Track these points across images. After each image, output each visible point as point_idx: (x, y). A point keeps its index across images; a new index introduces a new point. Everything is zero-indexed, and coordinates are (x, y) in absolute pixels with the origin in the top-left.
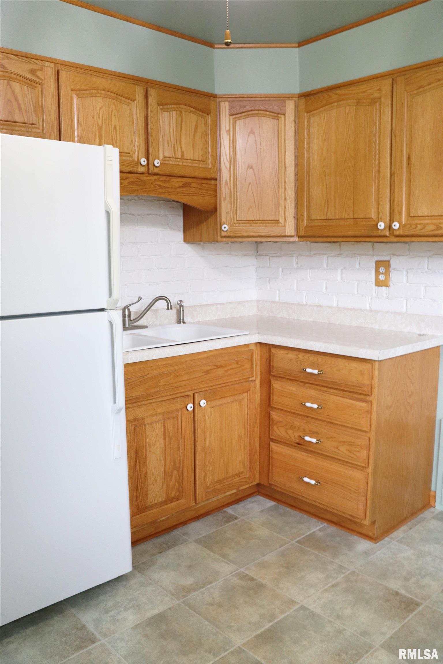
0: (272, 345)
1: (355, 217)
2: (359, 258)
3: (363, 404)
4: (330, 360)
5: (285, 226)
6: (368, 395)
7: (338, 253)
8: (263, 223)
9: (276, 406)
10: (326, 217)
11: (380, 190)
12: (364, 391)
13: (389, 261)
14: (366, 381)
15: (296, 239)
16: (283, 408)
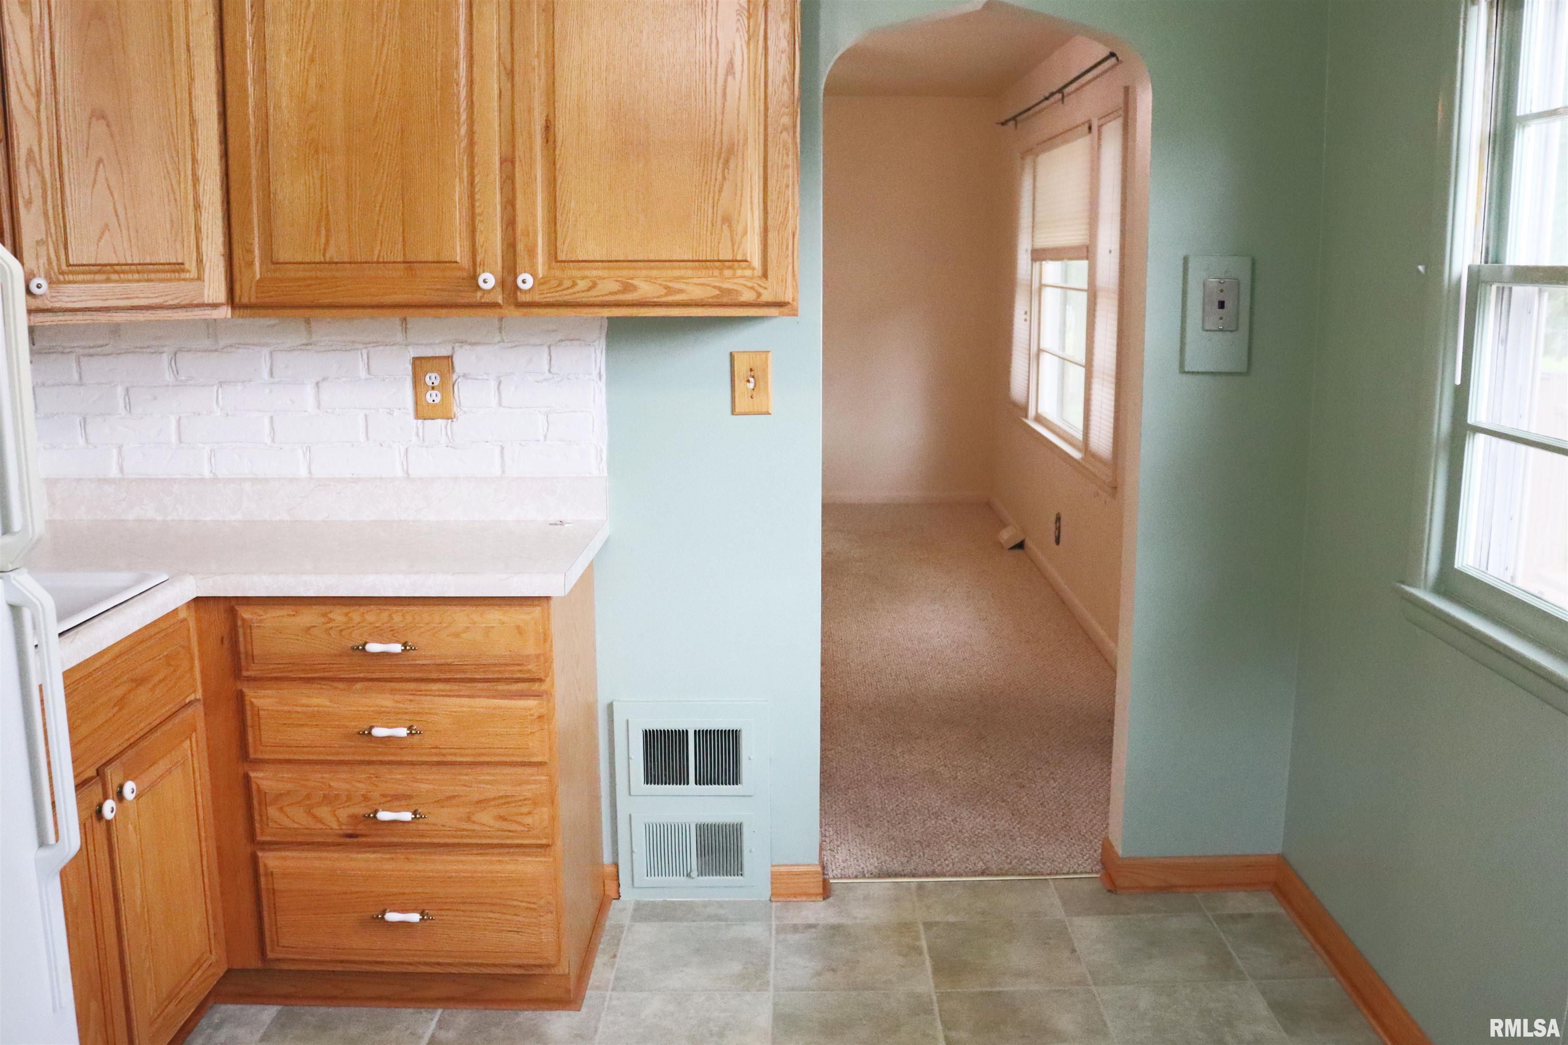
0: (237, 598)
1: (411, 257)
2: (365, 352)
3: (532, 703)
4: (424, 614)
5: (200, 278)
6: (540, 680)
7: (304, 341)
8: (143, 272)
9: (266, 757)
10: (324, 255)
11: (477, 197)
12: (529, 671)
13: (450, 358)
14: (531, 649)
15: (225, 312)
16: (292, 757)
